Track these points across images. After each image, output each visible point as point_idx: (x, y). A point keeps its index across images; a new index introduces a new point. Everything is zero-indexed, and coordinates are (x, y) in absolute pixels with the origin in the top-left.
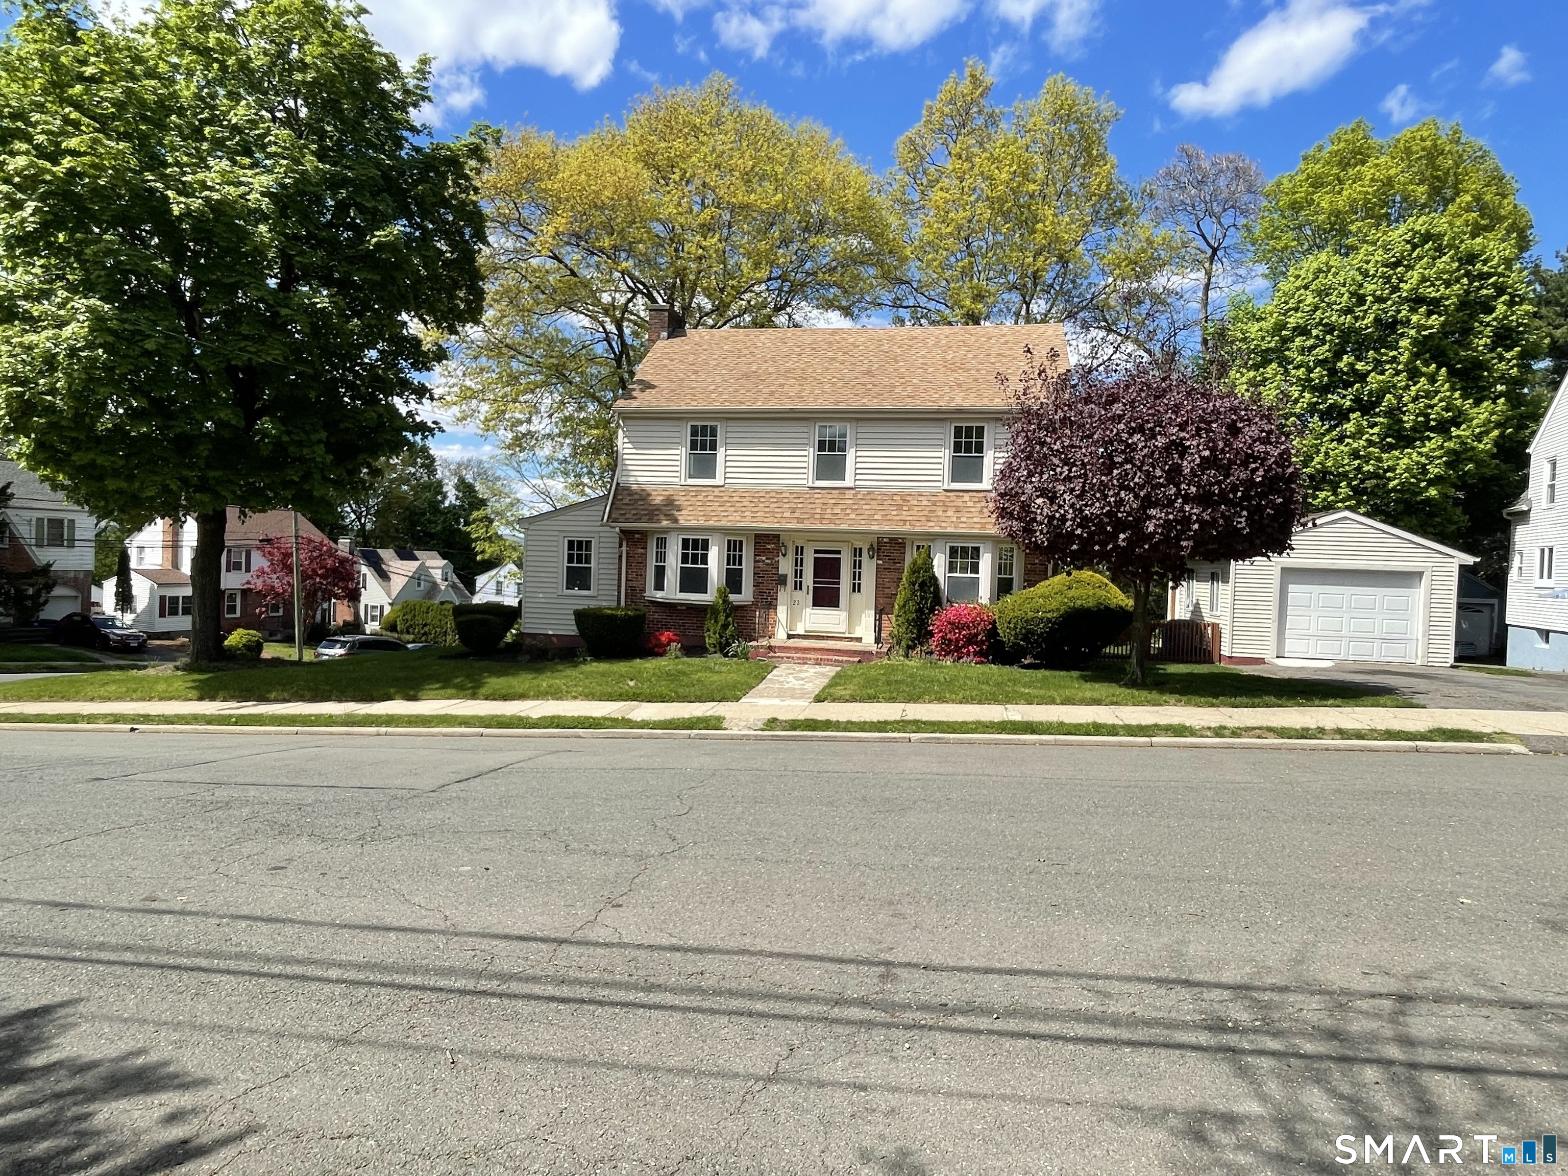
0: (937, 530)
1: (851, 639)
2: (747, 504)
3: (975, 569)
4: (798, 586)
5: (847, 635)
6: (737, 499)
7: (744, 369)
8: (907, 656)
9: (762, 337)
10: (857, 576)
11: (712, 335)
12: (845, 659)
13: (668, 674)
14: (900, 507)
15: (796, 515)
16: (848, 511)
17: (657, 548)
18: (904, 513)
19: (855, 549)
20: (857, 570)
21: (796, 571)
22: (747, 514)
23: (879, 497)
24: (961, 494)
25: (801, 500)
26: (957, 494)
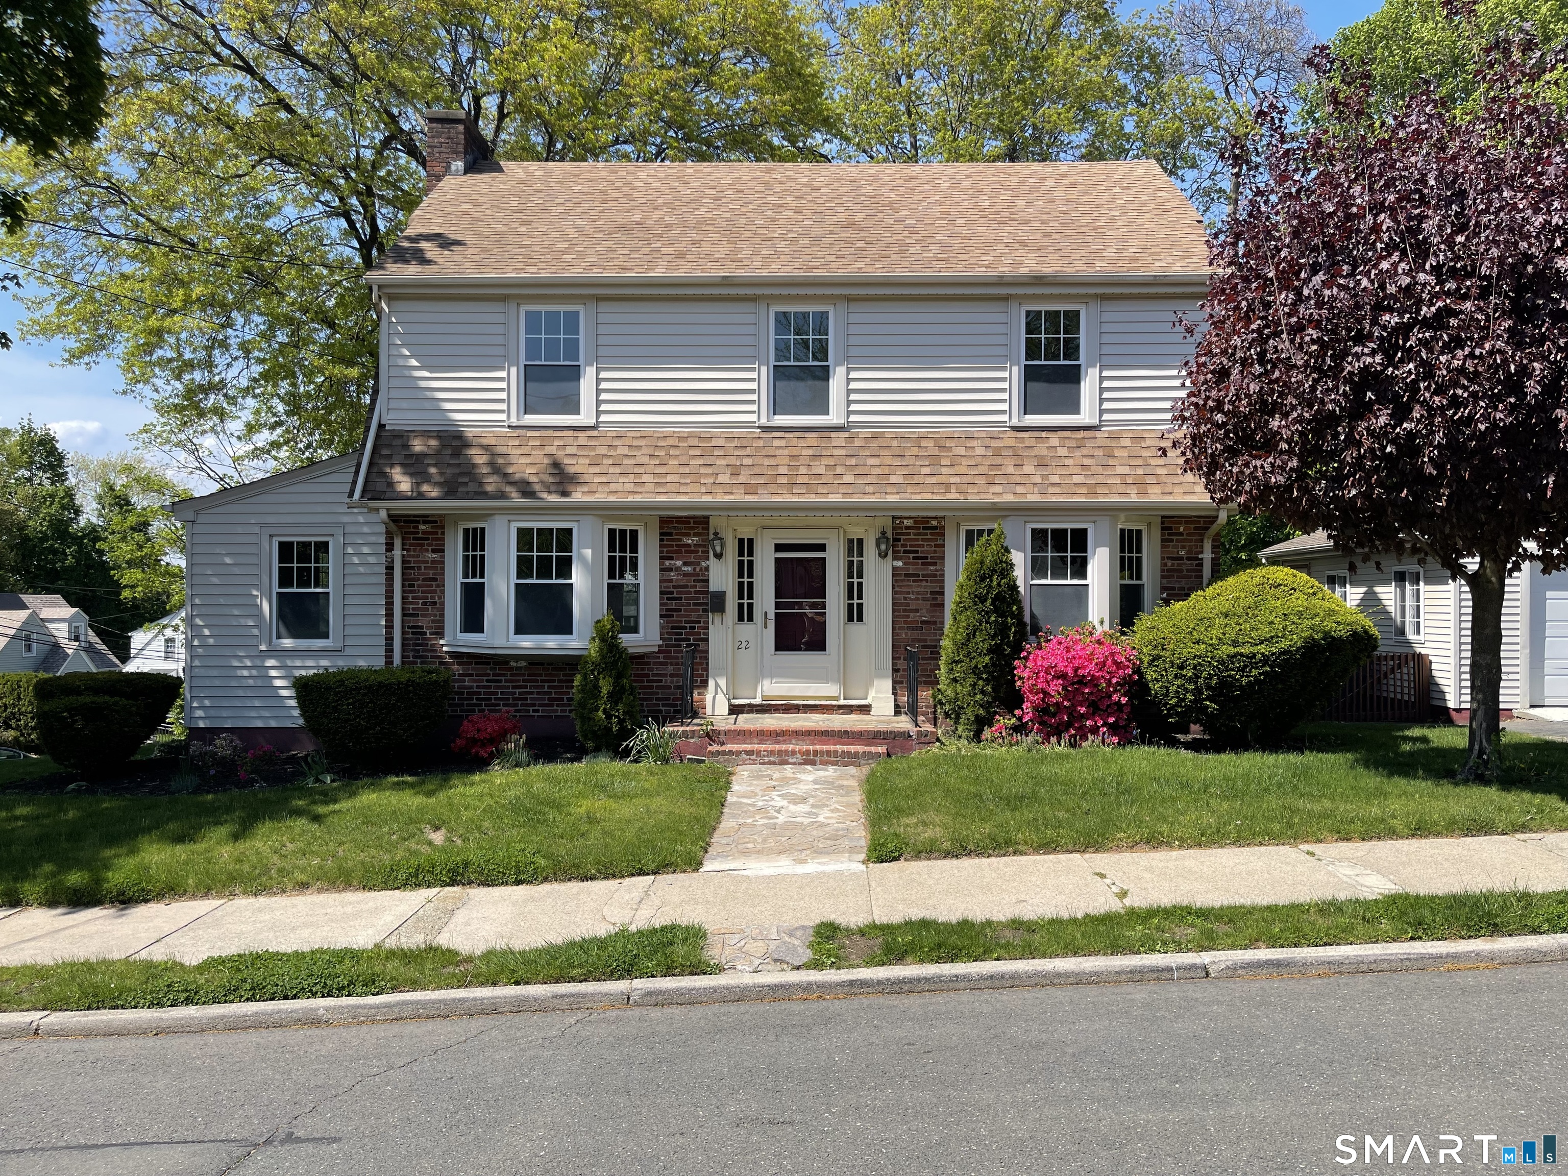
0: (1009, 498)
1: (849, 709)
2: (645, 460)
3: (1080, 569)
4: (746, 614)
5: (842, 702)
6: (625, 451)
7: (621, 220)
8: (977, 737)
10: (854, 591)
12: (860, 749)
15: (742, 479)
17: (466, 549)
18: (944, 470)
19: (851, 541)
20: (856, 580)
21: (741, 585)
22: (645, 478)
23: (895, 443)
24: (1044, 434)
25: (748, 452)
26: (1037, 434)
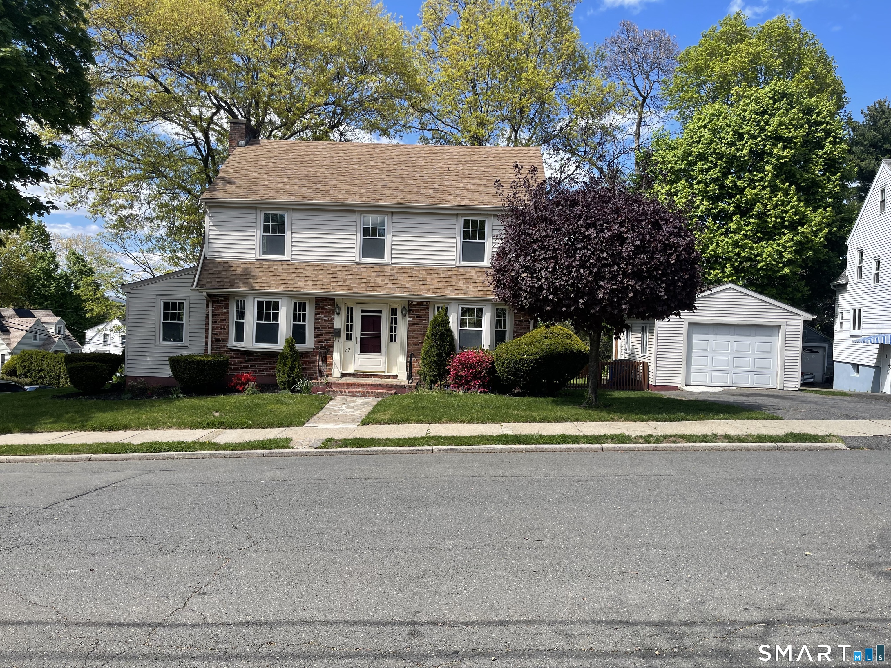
0: (452, 295)
1: (389, 377)
2: (309, 275)
3: (479, 324)
4: (349, 337)
5: (386, 374)
6: (301, 271)
7: (306, 172)
8: (430, 388)
9: (320, 148)
10: (393, 329)
11: (280, 146)
12: (385, 391)
13: (247, 406)
14: (424, 279)
15: (347, 284)
16: (386, 281)
17: (237, 308)
18: (428, 283)
19: (392, 310)
20: (394, 325)
21: (348, 325)
22: (309, 282)
23: (410, 271)
24: (469, 270)
25: (351, 273)
26: (466, 269)
